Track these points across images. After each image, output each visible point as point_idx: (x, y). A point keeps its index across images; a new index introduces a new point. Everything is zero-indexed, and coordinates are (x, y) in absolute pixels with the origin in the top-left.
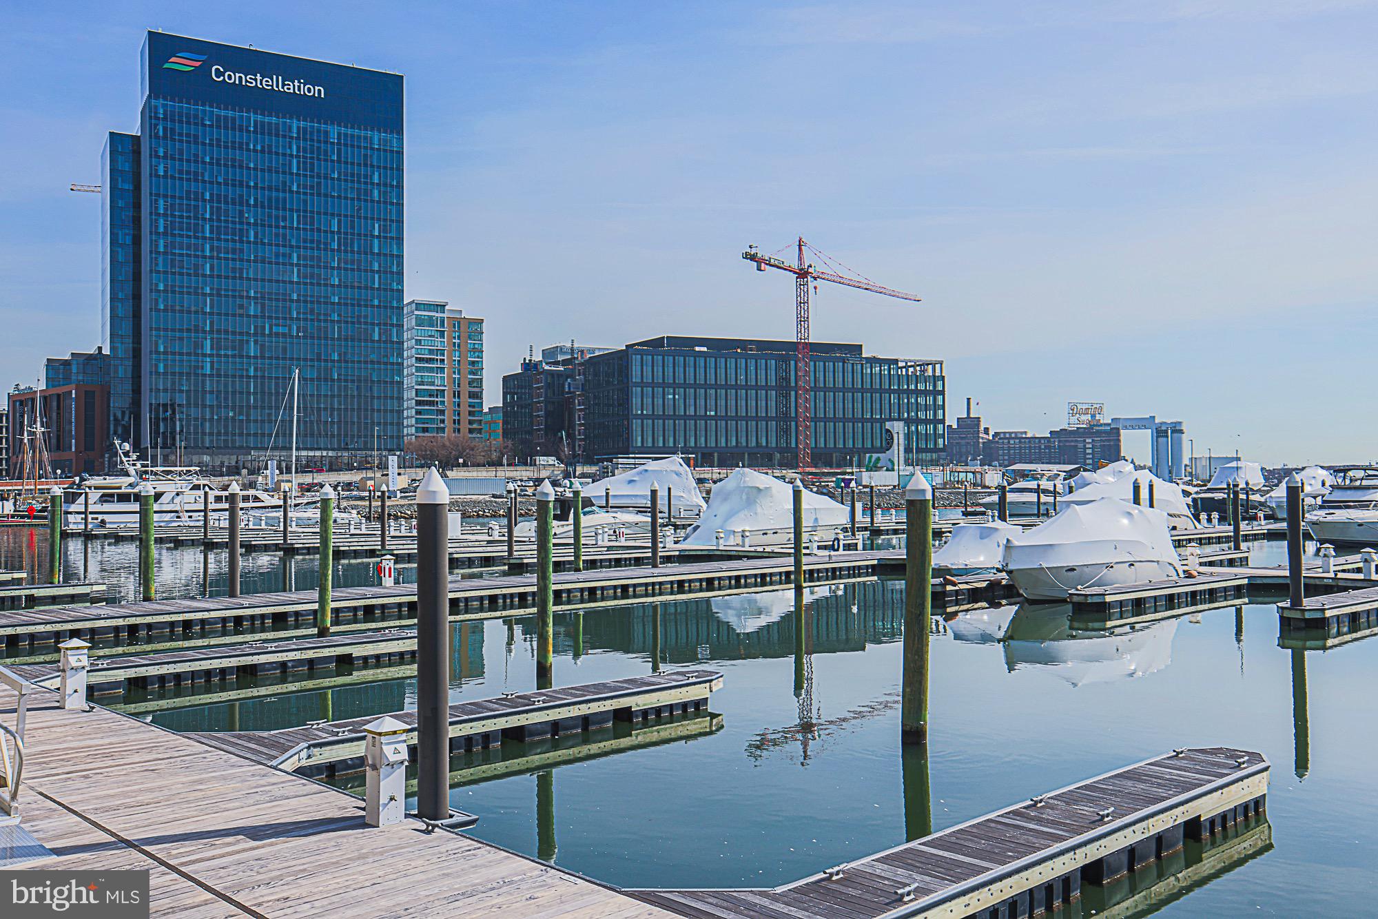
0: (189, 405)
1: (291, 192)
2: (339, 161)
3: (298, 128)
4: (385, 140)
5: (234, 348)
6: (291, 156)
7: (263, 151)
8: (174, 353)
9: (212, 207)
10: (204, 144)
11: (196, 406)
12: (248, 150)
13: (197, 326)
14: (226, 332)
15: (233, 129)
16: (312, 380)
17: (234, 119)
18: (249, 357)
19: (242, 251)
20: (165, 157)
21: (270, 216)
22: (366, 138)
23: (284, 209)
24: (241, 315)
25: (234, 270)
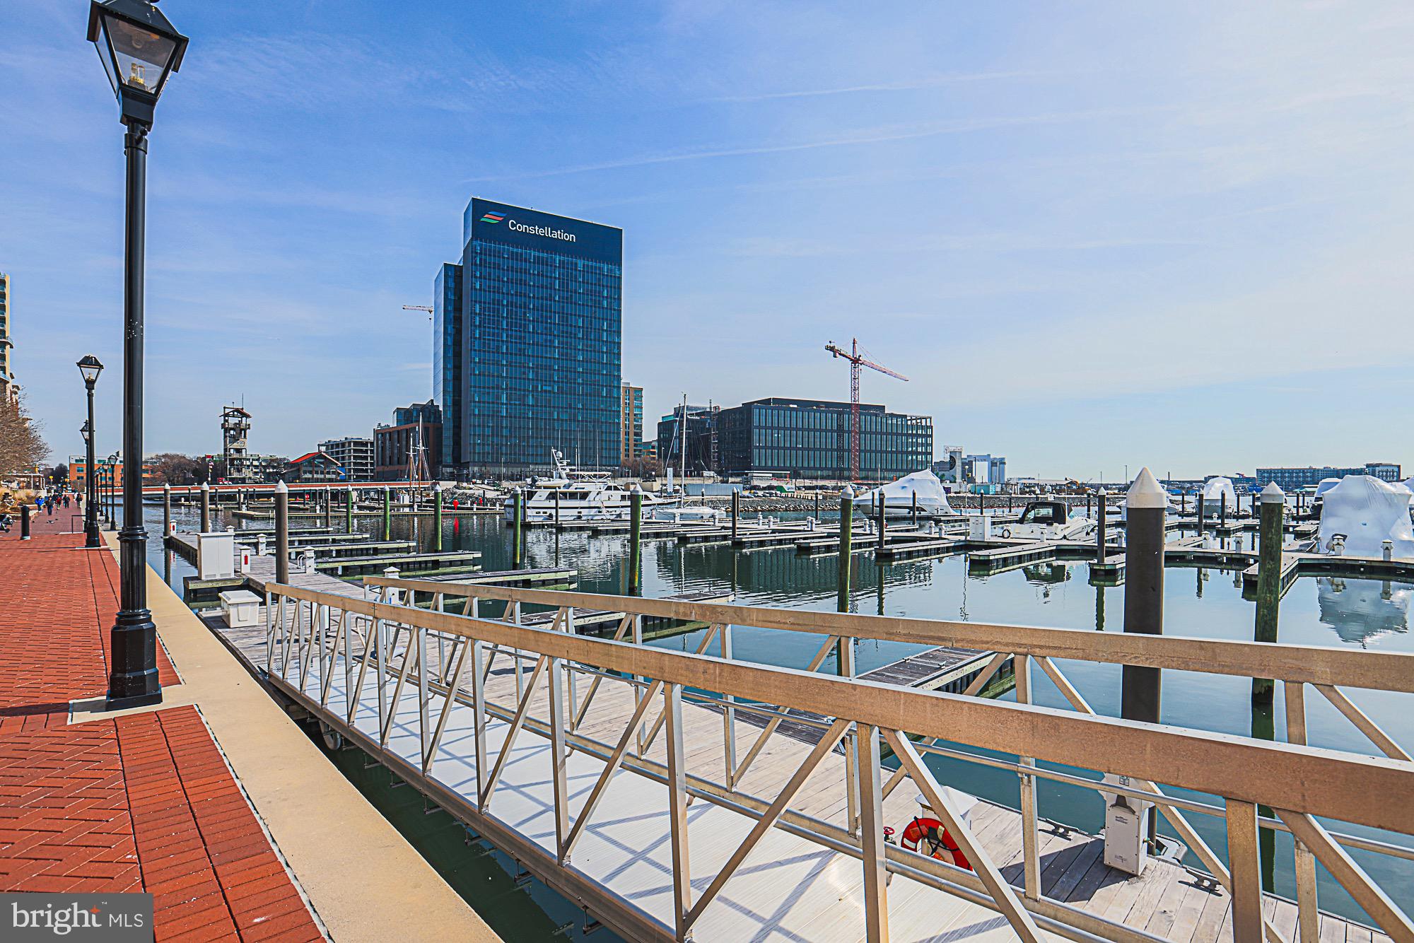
0: (493, 435)
1: (555, 301)
2: (583, 282)
3: (560, 261)
4: (611, 270)
5: (520, 400)
6: (555, 278)
7: (538, 275)
8: (484, 402)
9: (507, 310)
10: (503, 269)
11: (497, 436)
12: (530, 274)
13: (498, 385)
14: (515, 389)
15: (521, 260)
16: (566, 420)
17: (521, 254)
18: (529, 405)
19: (525, 337)
20: (480, 277)
21: (542, 317)
22: (600, 268)
23: (551, 312)
24: (524, 379)
25: (520, 350)
